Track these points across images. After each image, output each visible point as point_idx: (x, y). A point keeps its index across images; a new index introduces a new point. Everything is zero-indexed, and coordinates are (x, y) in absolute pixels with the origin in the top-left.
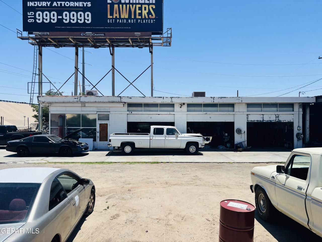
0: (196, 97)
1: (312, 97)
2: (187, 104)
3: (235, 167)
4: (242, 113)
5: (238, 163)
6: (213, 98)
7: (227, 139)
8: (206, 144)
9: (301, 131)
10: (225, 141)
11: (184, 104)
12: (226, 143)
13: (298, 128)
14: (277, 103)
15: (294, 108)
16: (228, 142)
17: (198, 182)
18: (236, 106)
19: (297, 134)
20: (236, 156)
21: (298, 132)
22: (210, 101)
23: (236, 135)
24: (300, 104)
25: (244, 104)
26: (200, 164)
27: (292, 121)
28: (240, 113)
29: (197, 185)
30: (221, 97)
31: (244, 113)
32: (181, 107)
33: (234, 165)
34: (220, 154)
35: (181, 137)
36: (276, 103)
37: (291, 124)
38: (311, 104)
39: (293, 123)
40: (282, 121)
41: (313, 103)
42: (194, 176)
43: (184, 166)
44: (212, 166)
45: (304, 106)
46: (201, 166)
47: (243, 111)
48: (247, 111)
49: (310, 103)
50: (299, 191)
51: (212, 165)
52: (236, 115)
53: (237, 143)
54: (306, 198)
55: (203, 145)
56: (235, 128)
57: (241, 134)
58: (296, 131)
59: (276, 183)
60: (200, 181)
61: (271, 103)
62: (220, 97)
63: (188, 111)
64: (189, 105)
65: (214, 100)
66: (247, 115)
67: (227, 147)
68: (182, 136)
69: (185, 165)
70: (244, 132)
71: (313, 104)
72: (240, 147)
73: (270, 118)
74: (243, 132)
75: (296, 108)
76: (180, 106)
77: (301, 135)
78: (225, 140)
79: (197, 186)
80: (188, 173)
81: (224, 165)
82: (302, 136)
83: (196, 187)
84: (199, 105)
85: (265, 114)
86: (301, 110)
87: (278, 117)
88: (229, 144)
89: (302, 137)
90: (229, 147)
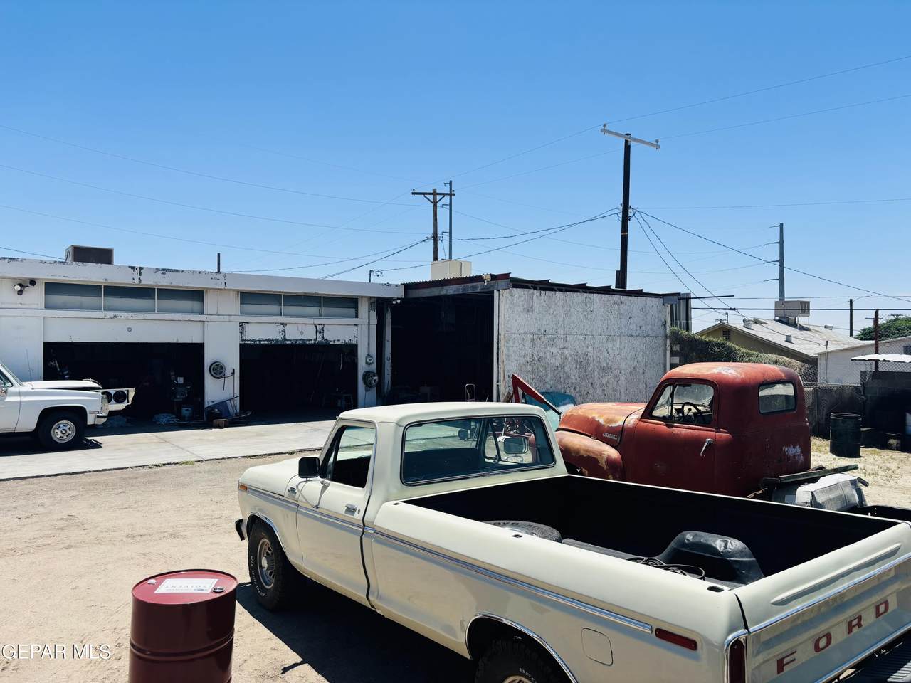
0: (80, 264)
1: (397, 286)
2: (46, 283)
3: (200, 472)
4: (227, 318)
5: (211, 460)
6: (138, 269)
7: (182, 394)
8: (112, 413)
9: (374, 367)
10: (175, 400)
11: (33, 282)
12: (180, 405)
13: (368, 361)
14: (318, 294)
15: (357, 311)
16: (186, 402)
17: (75, 535)
18: (208, 299)
19: (366, 375)
20: (208, 440)
21: (366, 368)
22: (128, 280)
23: (209, 380)
24: (373, 300)
25: (232, 295)
26: (85, 478)
27: (354, 342)
28: (222, 318)
29: (69, 546)
30: (163, 270)
31: (232, 318)
32: (20, 293)
33: (198, 469)
34: (160, 438)
35: (20, 394)
36: (316, 293)
37: (351, 349)
38: (394, 302)
39: (355, 346)
40: (332, 343)
41: (398, 299)
42: (63, 519)
43: (29, 491)
44: (130, 478)
45: (381, 305)
46: (90, 484)
47: (230, 314)
48: (242, 314)
49: (391, 299)
50: (349, 517)
51: (131, 476)
52: (210, 323)
53: (211, 404)
54: (364, 531)
55: (104, 415)
56: (207, 362)
57: (224, 377)
58: (362, 367)
59: (298, 506)
60: (83, 532)
61: (305, 293)
62: (160, 267)
63: (47, 307)
64: (52, 288)
65: (140, 275)
66: (242, 324)
67: (182, 418)
68: (22, 389)
69: (32, 486)
70: (233, 373)
71: (399, 301)
72: (219, 416)
73: (302, 333)
74: (228, 372)
75: (364, 308)
76: (18, 288)
77: (374, 376)
78: (175, 398)
79: (72, 549)
80: (41, 510)
81: (167, 473)
82: (376, 378)
83: (66, 552)
84: (91, 289)
85: (289, 323)
86: (374, 314)
87: (322, 331)
88: (190, 409)
89: (375, 380)
90: (187, 416)
